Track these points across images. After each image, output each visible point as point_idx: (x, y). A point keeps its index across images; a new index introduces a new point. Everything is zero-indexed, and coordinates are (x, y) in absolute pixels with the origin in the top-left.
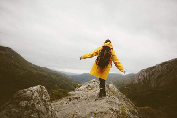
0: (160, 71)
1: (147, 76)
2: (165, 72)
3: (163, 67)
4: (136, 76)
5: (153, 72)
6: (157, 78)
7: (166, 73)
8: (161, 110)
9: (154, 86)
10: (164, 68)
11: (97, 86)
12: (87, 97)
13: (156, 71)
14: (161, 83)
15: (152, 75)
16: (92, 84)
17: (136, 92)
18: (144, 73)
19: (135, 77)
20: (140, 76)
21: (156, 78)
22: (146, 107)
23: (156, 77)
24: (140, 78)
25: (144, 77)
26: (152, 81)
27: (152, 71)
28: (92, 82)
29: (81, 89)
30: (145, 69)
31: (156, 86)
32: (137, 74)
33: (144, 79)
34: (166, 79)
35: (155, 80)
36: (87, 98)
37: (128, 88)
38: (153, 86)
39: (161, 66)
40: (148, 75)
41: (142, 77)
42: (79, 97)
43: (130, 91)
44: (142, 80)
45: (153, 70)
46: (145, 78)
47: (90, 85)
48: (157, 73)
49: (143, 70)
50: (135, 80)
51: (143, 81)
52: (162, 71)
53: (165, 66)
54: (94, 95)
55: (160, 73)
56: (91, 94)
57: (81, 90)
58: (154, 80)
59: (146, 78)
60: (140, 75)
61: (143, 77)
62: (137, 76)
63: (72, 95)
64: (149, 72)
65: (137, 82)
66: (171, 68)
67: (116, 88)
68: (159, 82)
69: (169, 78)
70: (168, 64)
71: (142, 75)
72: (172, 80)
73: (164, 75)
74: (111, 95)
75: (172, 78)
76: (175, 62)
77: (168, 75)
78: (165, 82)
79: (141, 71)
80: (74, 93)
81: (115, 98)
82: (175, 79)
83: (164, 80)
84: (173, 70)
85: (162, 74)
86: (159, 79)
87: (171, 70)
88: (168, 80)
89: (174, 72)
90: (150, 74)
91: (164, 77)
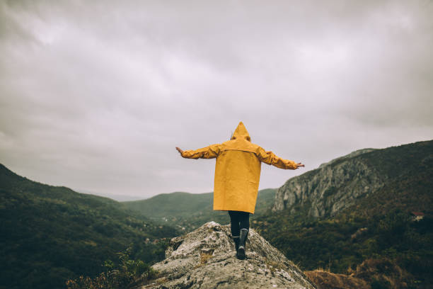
0: (330, 179)
1: (302, 193)
2: (341, 180)
3: (335, 170)
4: (278, 195)
5: (315, 183)
6: (324, 195)
7: (342, 182)
8: (353, 274)
9: (320, 214)
10: (338, 172)
11: (223, 241)
12: (215, 284)
13: (322, 180)
14: (334, 206)
15: (312, 191)
16: (211, 237)
17: (279, 231)
18: (294, 186)
19: (276, 197)
20: (288, 194)
21: (322, 196)
23: (323, 193)
24: (286, 198)
25: (296, 196)
26: (313, 203)
27: (313, 181)
28: (210, 232)
30: (296, 177)
31: (323, 213)
32: (280, 189)
33: (297, 201)
34: (343, 198)
35: (321, 200)
36: (215, 288)
37: (260, 222)
38: (317, 215)
39: (332, 169)
40: (303, 189)
41: (292, 195)
42: (192, 284)
43: (265, 230)
44: (291, 204)
45: (315, 178)
46: (299, 197)
47: (206, 239)
48: (325, 185)
49: (294, 178)
50: (276, 203)
51: (294, 205)
52: (333, 181)
53: (339, 167)
54: (231, 275)
55: (330, 183)
56: (222, 273)
57: (183, 255)
58: (318, 201)
59: (301, 198)
60: (288, 191)
61: (294, 196)
62: (280, 194)
63: (165, 273)
64: (305, 184)
65: (280, 207)
66: (353, 171)
67: (262, 238)
68: (329, 205)
69: (349, 193)
70: (347, 162)
71: (290, 190)
72: (358, 197)
73: (338, 189)
74: (271, 267)
75: (357, 194)
76: (360, 158)
77: (348, 187)
78: (342, 204)
79: (289, 182)
80: (166, 266)
81: (286, 278)
82: (364, 195)
83: (339, 198)
84: (358, 174)
85: (334, 186)
86: (329, 198)
87: (352, 176)
88: (348, 198)
89: (360, 180)
90: (308, 188)
91: (339, 192)
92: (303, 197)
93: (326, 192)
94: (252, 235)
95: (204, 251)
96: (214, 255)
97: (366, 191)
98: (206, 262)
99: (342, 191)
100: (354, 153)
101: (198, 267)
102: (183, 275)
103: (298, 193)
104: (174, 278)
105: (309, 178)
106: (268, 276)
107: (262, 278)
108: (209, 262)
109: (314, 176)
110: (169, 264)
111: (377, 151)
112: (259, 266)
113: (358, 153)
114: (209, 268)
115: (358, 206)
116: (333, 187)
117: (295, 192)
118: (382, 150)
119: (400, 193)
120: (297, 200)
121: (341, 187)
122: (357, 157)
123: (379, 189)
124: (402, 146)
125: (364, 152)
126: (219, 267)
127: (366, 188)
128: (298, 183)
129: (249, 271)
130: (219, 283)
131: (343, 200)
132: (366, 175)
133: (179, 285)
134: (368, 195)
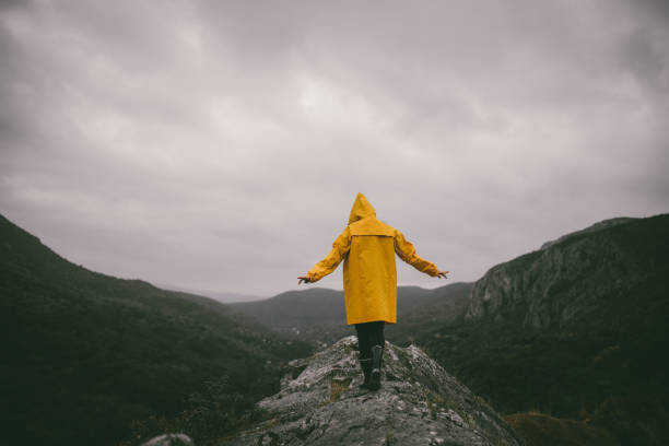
0: (559, 268)
1: (513, 289)
2: (576, 269)
3: (567, 253)
4: (474, 292)
5: (535, 274)
6: (549, 293)
7: (579, 273)
8: (588, 420)
9: (542, 323)
10: (571, 255)
12: (345, 430)
13: (545, 269)
14: (565, 311)
15: (530, 286)
16: (348, 359)
17: (476, 350)
18: (500, 279)
19: (471, 296)
20: (490, 291)
21: (545, 295)
22: (531, 413)
23: (546, 290)
24: (487, 297)
25: (503, 293)
26: (531, 309)
27: (530, 270)
28: (348, 353)
29: (308, 385)
30: (504, 264)
31: (547, 322)
32: (477, 283)
35: (544, 301)
36: (345, 435)
37: (446, 336)
38: (536, 324)
39: (561, 251)
40: (515, 285)
41: (496, 293)
42: (312, 429)
44: (495, 306)
45: (535, 266)
46: (508, 295)
47: (341, 363)
48: (550, 277)
49: (499, 266)
50: (471, 306)
51: (499, 308)
52: (564, 270)
53: (573, 247)
54: (371, 416)
55: (558, 274)
56: (358, 414)
57: (305, 386)
58: (539, 302)
59: (512, 298)
60: (490, 287)
61: (500, 294)
62: (478, 291)
63: (276, 413)
64: (518, 276)
65: (478, 312)
66: (595, 253)
67: (432, 361)
68: (557, 309)
69: (590, 290)
70: (586, 240)
71: (494, 285)
72: (604, 297)
73: (572, 283)
74: (434, 405)
75: (603, 292)
76: (607, 233)
77: (588, 280)
78: (579, 307)
79: (492, 272)
80: (279, 402)
81: (455, 422)
82: (615, 292)
83: (573, 299)
84: (604, 260)
85: (565, 278)
86: (557, 297)
87: (595, 263)
88: (588, 297)
89: (608, 269)
90: (522, 282)
91: (574, 288)
92: (515, 297)
93: (551, 288)
94: (415, 356)
95: (337, 381)
96: (351, 386)
97: (618, 286)
98: (338, 397)
99: (578, 287)
100: (597, 225)
101: (325, 404)
102: (301, 416)
103: (507, 289)
104: (289, 420)
105: (524, 266)
106: (425, 418)
107: (415, 423)
108: (342, 397)
109: (532, 262)
110: (284, 399)
111: (636, 221)
112: (416, 404)
113: (605, 225)
114: (340, 406)
115: (605, 311)
116: (563, 281)
117: (501, 289)
118: (644, 220)
120: (505, 301)
121: (577, 279)
122: (603, 232)
123: (639, 284)
125: (615, 223)
126: (354, 404)
127: (618, 281)
128: (507, 273)
129: (399, 412)
130: (350, 429)
131: (581, 301)
132: (618, 260)
133: (293, 430)
134: (620, 293)
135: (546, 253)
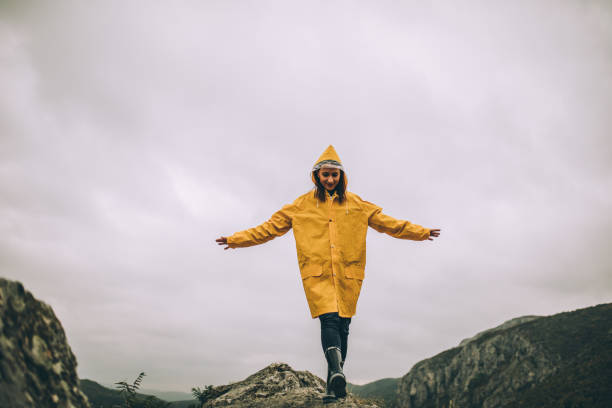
0: (476, 362)
1: (436, 383)
2: (492, 364)
3: (484, 348)
4: (401, 387)
5: (455, 369)
6: (469, 387)
7: (495, 367)
10: (487, 351)
13: (464, 364)
14: (485, 403)
15: (452, 380)
18: (424, 375)
19: (398, 391)
20: (415, 386)
21: (466, 389)
23: (467, 383)
24: (413, 391)
25: (428, 388)
27: (451, 365)
30: (427, 360)
32: (403, 379)
33: (430, 396)
34: (498, 390)
35: (465, 394)
39: (478, 347)
40: (438, 379)
41: (421, 388)
44: (421, 400)
45: (455, 361)
46: (432, 391)
48: (469, 371)
49: (423, 362)
50: (399, 400)
51: (426, 402)
52: (481, 364)
53: (489, 343)
55: (476, 369)
58: (460, 395)
59: (435, 393)
60: (415, 382)
61: (425, 389)
62: (405, 385)
64: (440, 371)
65: (405, 405)
66: (508, 348)
68: (478, 402)
69: (507, 383)
70: (499, 336)
71: (419, 381)
72: (520, 389)
73: (490, 377)
75: (518, 385)
76: (517, 329)
77: (504, 373)
78: (498, 399)
79: (416, 367)
82: (528, 385)
83: (492, 392)
84: (517, 355)
85: (483, 372)
86: (477, 390)
87: (509, 357)
88: (505, 390)
89: (520, 363)
90: (444, 376)
91: (491, 381)
92: (438, 390)
93: (471, 382)
97: (530, 379)
99: (495, 380)
100: (508, 322)
103: (431, 383)
105: (445, 361)
109: (452, 357)
111: (542, 319)
113: (514, 323)
115: (521, 403)
116: (481, 375)
117: (426, 383)
118: (549, 317)
119: (581, 382)
120: (430, 394)
121: (494, 373)
122: (514, 328)
123: (549, 377)
124: (579, 312)
125: (523, 321)
127: (531, 374)
128: (430, 368)
131: (499, 394)
132: (530, 354)
134: (533, 385)
135: (465, 349)
